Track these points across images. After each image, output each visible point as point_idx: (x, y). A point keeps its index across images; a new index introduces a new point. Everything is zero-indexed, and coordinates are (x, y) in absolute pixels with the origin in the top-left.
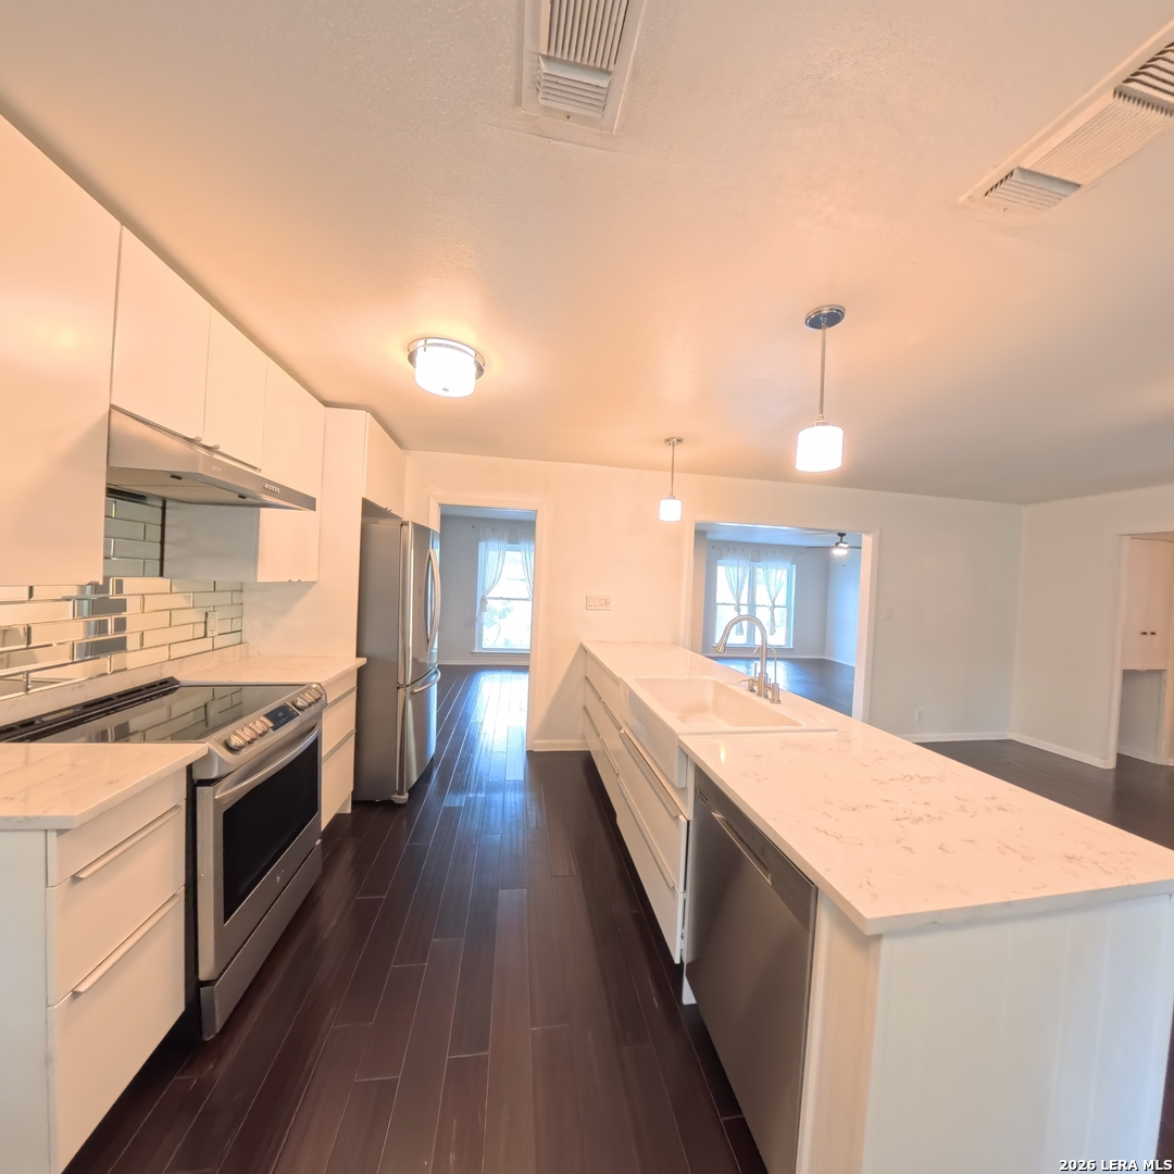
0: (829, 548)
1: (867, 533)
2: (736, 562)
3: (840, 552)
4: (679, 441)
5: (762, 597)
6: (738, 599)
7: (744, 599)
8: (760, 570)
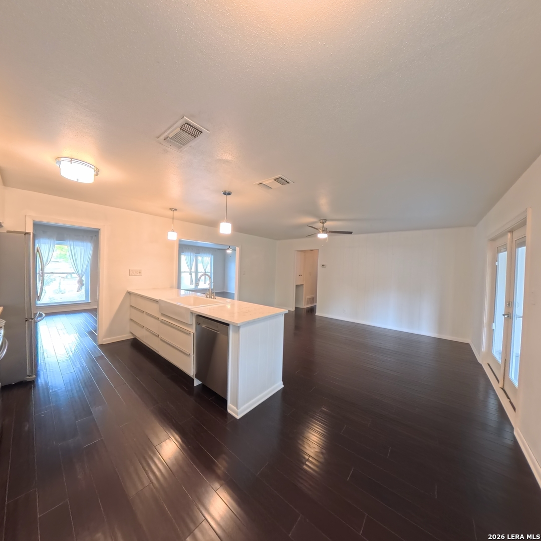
0: (225, 250)
1: (237, 246)
2: (189, 254)
3: (229, 251)
4: (176, 210)
5: (201, 269)
6: (191, 270)
7: (193, 270)
8: (199, 258)
